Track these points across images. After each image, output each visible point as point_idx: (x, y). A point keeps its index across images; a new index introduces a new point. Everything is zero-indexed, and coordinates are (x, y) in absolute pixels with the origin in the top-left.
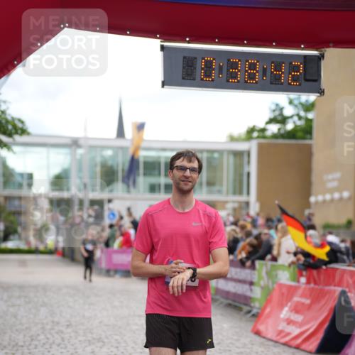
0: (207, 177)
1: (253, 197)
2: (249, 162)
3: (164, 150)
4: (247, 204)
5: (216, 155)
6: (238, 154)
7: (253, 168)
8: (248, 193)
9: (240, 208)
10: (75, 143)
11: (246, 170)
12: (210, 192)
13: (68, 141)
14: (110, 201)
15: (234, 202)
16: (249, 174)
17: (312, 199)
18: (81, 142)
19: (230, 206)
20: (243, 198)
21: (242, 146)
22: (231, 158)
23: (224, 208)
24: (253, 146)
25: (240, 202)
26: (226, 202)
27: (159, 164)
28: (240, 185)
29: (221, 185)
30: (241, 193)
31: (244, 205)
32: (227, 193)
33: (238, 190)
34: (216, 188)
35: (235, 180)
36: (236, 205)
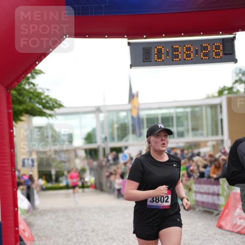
0: (192, 125)
1: (226, 136)
2: (221, 112)
3: (160, 108)
4: (222, 141)
5: (197, 109)
6: (213, 107)
7: (225, 116)
8: (222, 133)
9: (218, 144)
10: (98, 110)
11: (220, 117)
13: (94, 109)
14: (126, 148)
15: (213, 141)
16: (222, 120)
18: (102, 109)
19: (210, 144)
20: (219, 137)
21: (216, 101)
22: (209, 110)
24: (223, 100)
25: (217, 141)
26: (207, 141)
27: (158, 119)
28: (216, 129)
29: (202, 129)
30: (217, 134)
31: (220, 142)
32: (207, 135)
33: (215, 132)
34: (199, 132)
35: (212, 125)
36: (214, 143)
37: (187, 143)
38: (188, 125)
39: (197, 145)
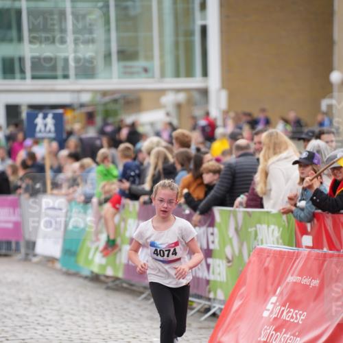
0: (119, 40)
1: (214, 81)
4: (204, 92)
8: (205, 73)
9: (190, 102)
11: (198, 23)
12: (127, 73)
16: (204, 30)
17: (336, 78)
20: (196, 82)
23: (158, 106)
26: (162, 92)
29: (150, 57)
30: (190, 73)
31: (197, 96)
32: (163, 75)
33: (184, 68)
35: (176, 44)
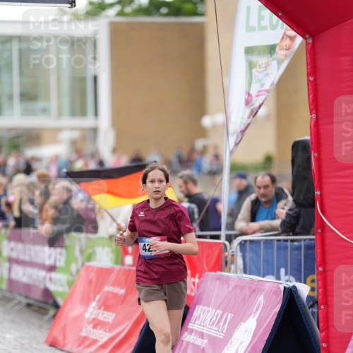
4: (95, 131)
7: (102, 68)
8: (96, 114)
9: (83, 138)
12: (27, 113)
15: (73, 129)
16: (95, 79)
17: (207, 121)
19: (66, 136)
20: (88, 122)
23: (55, 141)
25: (82, 129)
26: (59, 130)
28: (81, 100)
29: (47, 98)
30: (83, 113)
31: (89, 134)
34: (40, 104)
36: (76, 135)
37: (10, 130)
38: (11, 86)
39: (33, 137)
